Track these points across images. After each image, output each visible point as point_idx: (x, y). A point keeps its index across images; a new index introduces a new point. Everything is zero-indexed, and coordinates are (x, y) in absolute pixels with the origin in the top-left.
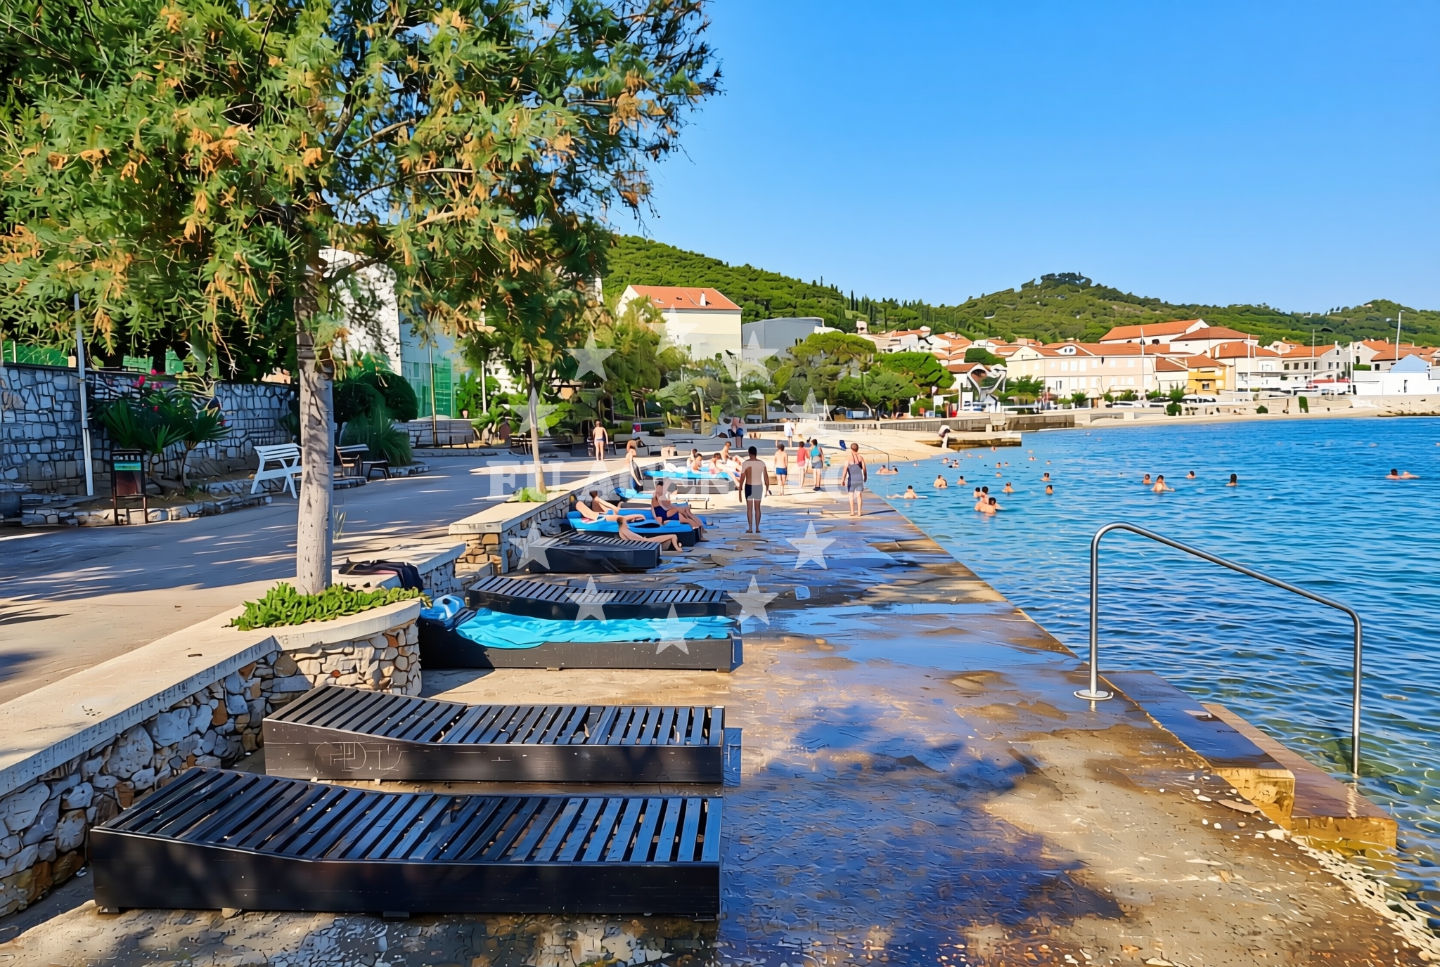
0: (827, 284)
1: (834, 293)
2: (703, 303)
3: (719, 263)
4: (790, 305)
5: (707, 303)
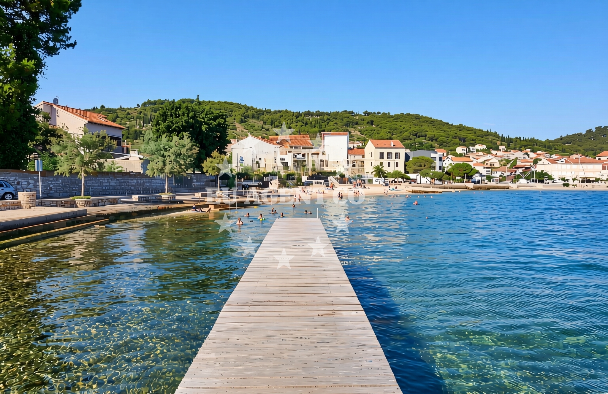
0: (493, 131)
1: (496, 135)
2: (392, 145)
3: (448, 124)
4: (474, 140)
5: (394, 145)
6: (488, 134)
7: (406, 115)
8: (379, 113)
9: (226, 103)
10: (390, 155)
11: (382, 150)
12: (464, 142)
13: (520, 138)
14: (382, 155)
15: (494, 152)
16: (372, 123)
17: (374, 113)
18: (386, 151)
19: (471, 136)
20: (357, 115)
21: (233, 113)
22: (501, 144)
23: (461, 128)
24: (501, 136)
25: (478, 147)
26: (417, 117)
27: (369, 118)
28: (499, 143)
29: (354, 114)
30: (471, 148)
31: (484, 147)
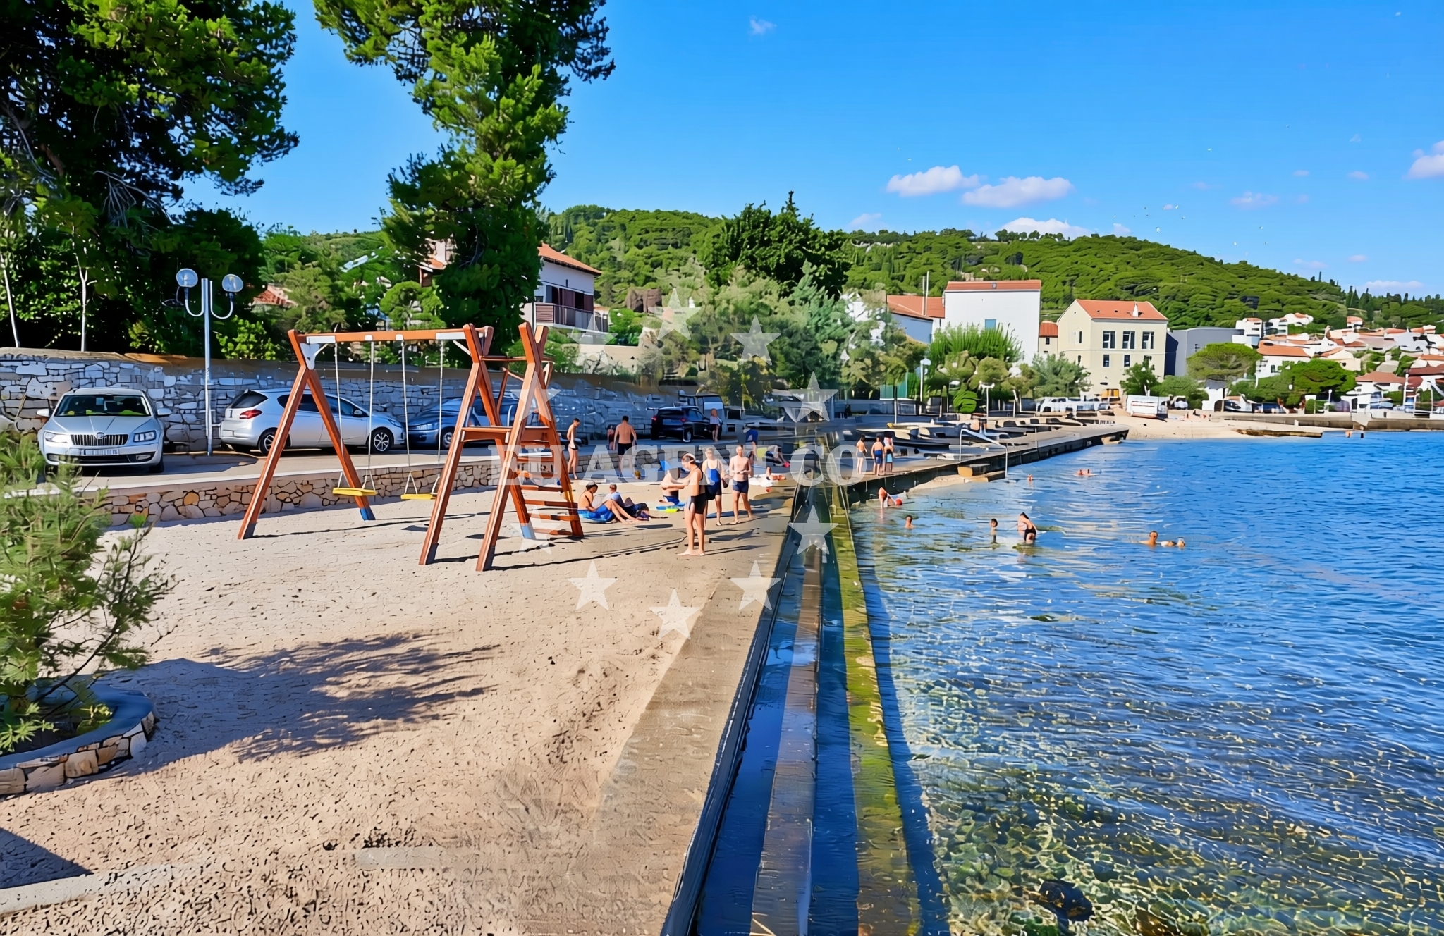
0: (1326, 279)
1: (1332, 288)
2: (1135, 314)
3: (1211, 260)
4: (1278, 301)
5: (1140, 314)
6: (1314, 286)
7: (1103, 238)
8: (1035, 234)
9: (675, 213)
10: (1128, 337)
11: (1109, 327)
12: (1254, 306)
13: (1398, 296)
14: (1108, 337)
15: (1336, 334)
16: (1019, 259)
17: (1024, 235)
18: (1119, 329)
19: (1272, 292)
20: (984, 239)
21: (694, 238)
22: (1350, 314)
23: (1244, 270)
24: (1347, 292)
25: (1291, 319)
26: (1132, 244)
27: (1012, 248)
28: (1343, 308)
29: (972, 237)
30: (1276, 322)
31: (1307, 320)
